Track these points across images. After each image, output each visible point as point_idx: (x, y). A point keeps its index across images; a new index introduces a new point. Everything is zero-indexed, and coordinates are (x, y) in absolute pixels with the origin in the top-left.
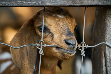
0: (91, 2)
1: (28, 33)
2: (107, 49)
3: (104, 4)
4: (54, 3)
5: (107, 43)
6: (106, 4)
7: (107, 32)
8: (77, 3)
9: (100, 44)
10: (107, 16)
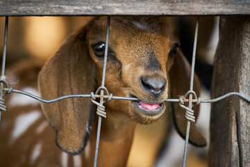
0: (210, 8)
1: (75, 55)
2: (241, 107)
3: (238, 13)
4: (131, 8)
5: (242, 94)
6: (243, 13)
7: (244, 71)
8: (180, 10)
9: (228, 95)
10: (244, 35)
